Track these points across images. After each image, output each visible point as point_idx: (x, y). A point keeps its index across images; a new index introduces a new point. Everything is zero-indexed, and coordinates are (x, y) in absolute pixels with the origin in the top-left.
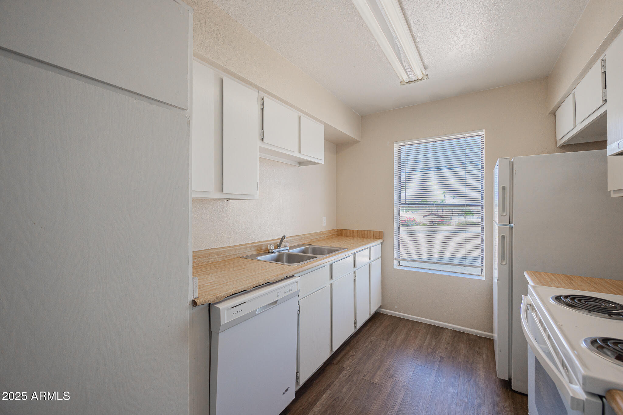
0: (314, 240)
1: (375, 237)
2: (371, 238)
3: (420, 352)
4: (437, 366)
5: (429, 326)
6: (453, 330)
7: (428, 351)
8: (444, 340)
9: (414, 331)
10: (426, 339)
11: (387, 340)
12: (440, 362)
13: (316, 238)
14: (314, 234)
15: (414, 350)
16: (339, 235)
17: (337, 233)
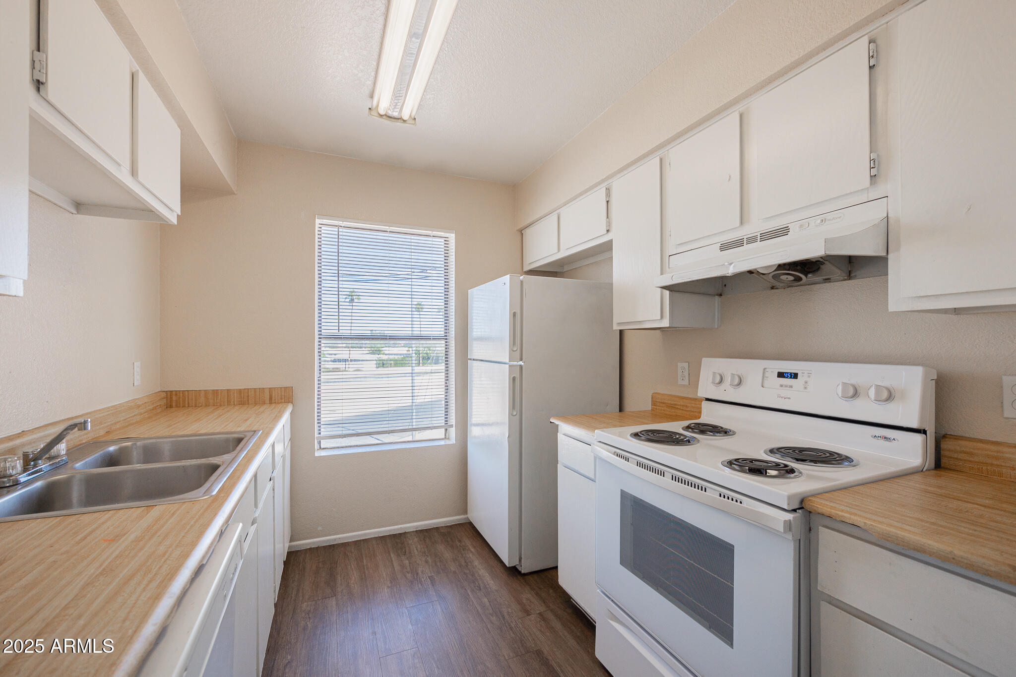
0: (118, 426)
1: (273, 401)
2: (264, 403)
3: (398, 586)
4: (435, 594)
5: (382, 539)
6: (416, 531)
7: (406, 578)
8: (416, 551)
9: (366, 557)
10: (392, 561)
11: (334, 594)
12: (433, 585)
13: (122, 419)
14: (116, 410)
15: (388, 587)
16: (171, 407)
17: (165, 401)
